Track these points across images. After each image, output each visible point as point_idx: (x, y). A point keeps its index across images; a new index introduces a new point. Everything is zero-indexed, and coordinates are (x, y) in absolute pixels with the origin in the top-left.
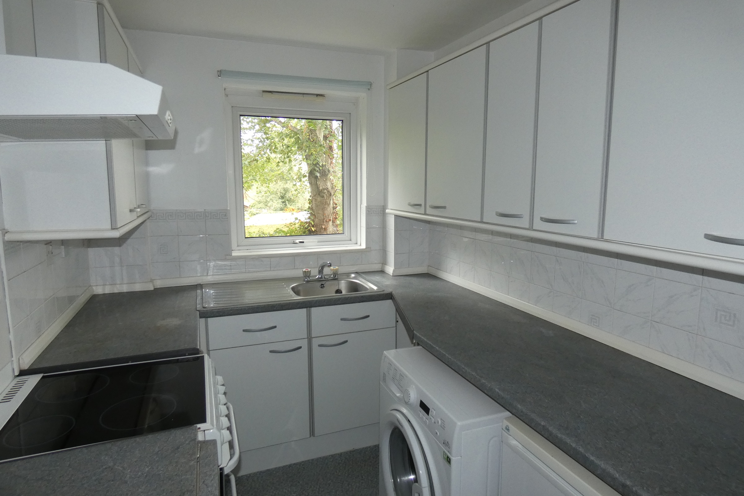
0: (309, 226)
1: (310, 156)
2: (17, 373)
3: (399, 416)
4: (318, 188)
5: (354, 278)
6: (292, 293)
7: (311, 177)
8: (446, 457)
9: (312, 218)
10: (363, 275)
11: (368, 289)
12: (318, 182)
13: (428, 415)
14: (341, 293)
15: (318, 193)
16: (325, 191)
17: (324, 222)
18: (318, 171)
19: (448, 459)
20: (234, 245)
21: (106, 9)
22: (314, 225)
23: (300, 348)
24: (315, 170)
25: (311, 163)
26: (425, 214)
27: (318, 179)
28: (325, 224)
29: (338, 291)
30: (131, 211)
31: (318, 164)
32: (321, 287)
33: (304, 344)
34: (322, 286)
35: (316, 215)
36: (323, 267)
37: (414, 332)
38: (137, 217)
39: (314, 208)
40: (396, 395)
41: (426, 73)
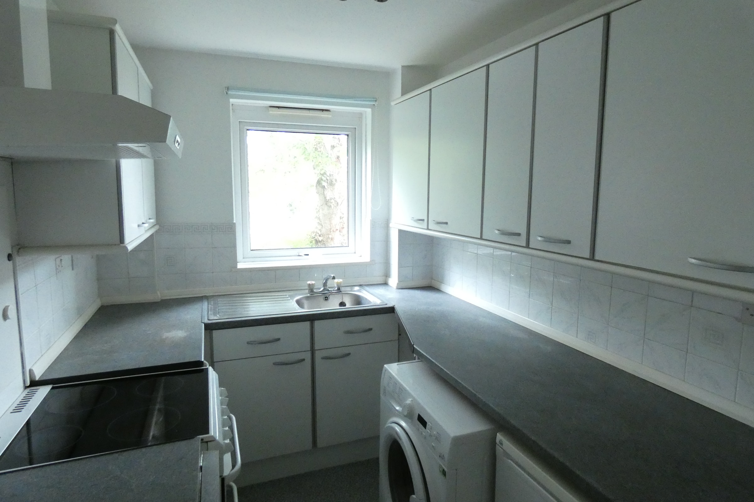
0: (316, 235)
1: (317, 165)
2: (28, 383)
3: (398, 429)
4: (325, 198)
5: (358, 291)
6: (296, 306)
7: (318, 187)
8: (441, 470)
9: (319, 228)
10: (367, 288)
11: (371, 303)
12: (325, 192)
13: (425, 428)
14: (345, 305)
15: (325, 203)
16: (332, 201)
17: (331, 232)
18: (325, 181)
19: (444, 472)
20: (239, 256)
21: (118, 34)
22: (321, 234)
23: (304, 360)
24: (322, 179)
25: (319, 173)
26: (428, 229)
27: (326, 189)
28: (332, 234)
29: (342, 304)
30: (139, 226)
31: (325, 173)
32: (326, 300)
33: (308, 356)
34: (327, 298)
35: (323, 224)
36: (327, 280)
37: (414, 346)
38: (145, 231)
39: (321, 218)
40: (395, 408)
41: (429, 91)
